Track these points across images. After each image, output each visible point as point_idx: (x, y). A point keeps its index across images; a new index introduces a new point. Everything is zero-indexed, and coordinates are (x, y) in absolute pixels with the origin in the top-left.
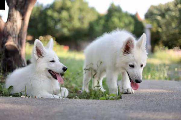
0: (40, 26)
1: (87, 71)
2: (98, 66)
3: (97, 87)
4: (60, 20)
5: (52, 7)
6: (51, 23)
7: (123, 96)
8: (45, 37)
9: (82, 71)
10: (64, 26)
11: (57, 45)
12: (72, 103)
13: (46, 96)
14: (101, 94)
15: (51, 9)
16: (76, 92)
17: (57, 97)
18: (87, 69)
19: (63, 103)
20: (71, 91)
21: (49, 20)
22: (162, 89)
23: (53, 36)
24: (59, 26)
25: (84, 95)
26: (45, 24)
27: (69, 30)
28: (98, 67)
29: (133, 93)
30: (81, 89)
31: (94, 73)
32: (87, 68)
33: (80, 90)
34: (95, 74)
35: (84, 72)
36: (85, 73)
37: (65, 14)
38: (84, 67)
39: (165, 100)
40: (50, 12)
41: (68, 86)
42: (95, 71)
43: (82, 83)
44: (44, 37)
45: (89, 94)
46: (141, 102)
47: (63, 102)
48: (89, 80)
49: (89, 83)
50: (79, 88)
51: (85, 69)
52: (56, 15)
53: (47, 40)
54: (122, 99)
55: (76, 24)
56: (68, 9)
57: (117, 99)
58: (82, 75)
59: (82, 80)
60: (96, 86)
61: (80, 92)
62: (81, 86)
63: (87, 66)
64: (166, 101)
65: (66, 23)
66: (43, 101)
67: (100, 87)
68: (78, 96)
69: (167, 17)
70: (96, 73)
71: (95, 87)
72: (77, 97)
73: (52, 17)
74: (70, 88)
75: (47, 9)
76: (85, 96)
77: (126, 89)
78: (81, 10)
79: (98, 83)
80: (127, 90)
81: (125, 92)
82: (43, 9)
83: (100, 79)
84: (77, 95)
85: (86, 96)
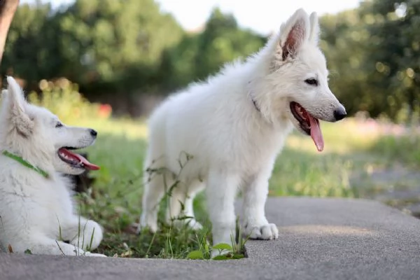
0: (43, 54)
1: (154, 174)
2: (183, 165)
3: (179, 219)
4: (91, 43)
5: (73, 11)
6: (70, 50)
7: (249, 246)
8: (54, 82)
9: (141, 175)
10: (100, 58)
11: (84, 101)
12: (111, 273)
13: (40, 245)
14: (190, 236)
15: (72, 17)
16: (123, 230)
17: (69, 249)
18: (153, 171)
19: (83, 274)
20: (111, 225)
21: (65, 42)
22: (349, 225)
23: (73, 80)
24: (88, 57)
25: (145, 240)
26: (56, 50)
27: (113, 68)
28: (182, 167)
29: (277, 237)
30: (138, 221)
31: (170, 183)
32: (153, 167)
33: (135, 225)
34: (175, 185)
35: (146, 177)
36: (149, 180)
37: (103, 29)
38: (147, 164)
39: (364, 264)
40: (67, 24)
41: (105, 213)
42: (174, 176)
43: (140, 205)
44: (51, 82)
45: (158, 239)
46: (302, 270)
47: (85, 271)
48: (159, 200)
49: (158, 208)
50: (132, 218)
51: (148, 170)
52: (81, 30)
53: (57, 89)
54: (249, 258)
55: (131, 52)
56: (112, 18)
57: (234, 258)
58: (142, 186)
59: (140, 197)
60: (176, 217)
61: (136, 228)
62: (137, 214)
63: (153, 162)
64: (367, 265)
65: (105, 51)
66: (26, 266)
67: (187, 220)
68: (127, 242)
69: (341, 43)
70: (177, 182)
71: (175, 219)
72: (125, 245)
73: (72, 35)
74: (108, 219)
75: (60, 15)
76: (146, 245)
77: (259, 227)
78: (142, 20)
79: (183, 207)
80: (261, 231)
81: (255, 237)
82: (51, 15)
83: (186, 196)
84: (127, 239)
85: (149, 243)
